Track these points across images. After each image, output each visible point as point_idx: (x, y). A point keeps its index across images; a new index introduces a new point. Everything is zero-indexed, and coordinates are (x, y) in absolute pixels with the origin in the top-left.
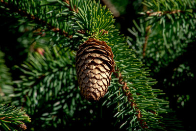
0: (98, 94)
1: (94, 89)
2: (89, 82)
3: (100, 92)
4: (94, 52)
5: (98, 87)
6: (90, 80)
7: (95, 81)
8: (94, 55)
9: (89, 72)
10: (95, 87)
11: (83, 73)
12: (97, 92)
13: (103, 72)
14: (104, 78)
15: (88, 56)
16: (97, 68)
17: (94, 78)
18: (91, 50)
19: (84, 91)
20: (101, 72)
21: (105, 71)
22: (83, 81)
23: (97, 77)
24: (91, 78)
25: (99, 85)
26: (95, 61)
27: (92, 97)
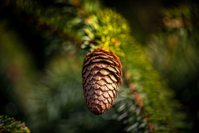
0: (103, 106)
1: (99, 101)
2: (94, 93)
3: (105, 104)
4: (101, 62)
5: (103, 98)
6: (96, 91)
7: (101, 93)
8: (100, 66)
9: (94, 83)
10: (100, 100)
11: (88, 84)
12: (102, 104)
13: (109, 84)
14: (110, 90)
15: (95, 67)
16: (102, 79)
17: (100, 89)
18: (98, 60)
19: (89, 103)
20: (107, 83)
21: (111, 82)
22: (88, 93)
23: (103, 88)
24: (97, 90)
25: (104, 97)
26: (101, 72)
27: (97, 109)
